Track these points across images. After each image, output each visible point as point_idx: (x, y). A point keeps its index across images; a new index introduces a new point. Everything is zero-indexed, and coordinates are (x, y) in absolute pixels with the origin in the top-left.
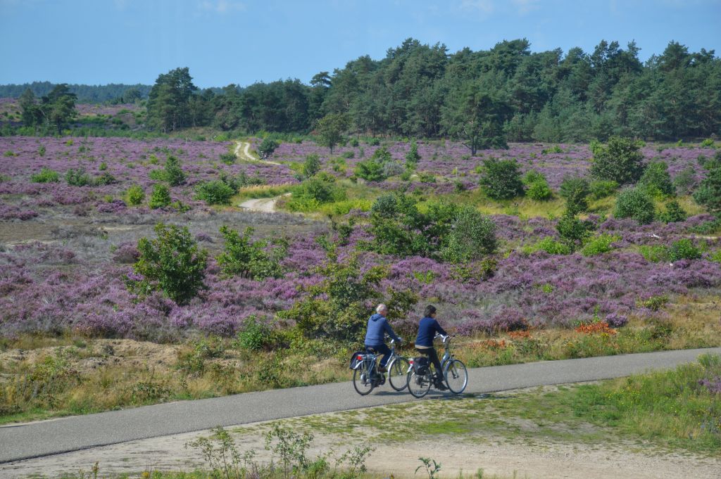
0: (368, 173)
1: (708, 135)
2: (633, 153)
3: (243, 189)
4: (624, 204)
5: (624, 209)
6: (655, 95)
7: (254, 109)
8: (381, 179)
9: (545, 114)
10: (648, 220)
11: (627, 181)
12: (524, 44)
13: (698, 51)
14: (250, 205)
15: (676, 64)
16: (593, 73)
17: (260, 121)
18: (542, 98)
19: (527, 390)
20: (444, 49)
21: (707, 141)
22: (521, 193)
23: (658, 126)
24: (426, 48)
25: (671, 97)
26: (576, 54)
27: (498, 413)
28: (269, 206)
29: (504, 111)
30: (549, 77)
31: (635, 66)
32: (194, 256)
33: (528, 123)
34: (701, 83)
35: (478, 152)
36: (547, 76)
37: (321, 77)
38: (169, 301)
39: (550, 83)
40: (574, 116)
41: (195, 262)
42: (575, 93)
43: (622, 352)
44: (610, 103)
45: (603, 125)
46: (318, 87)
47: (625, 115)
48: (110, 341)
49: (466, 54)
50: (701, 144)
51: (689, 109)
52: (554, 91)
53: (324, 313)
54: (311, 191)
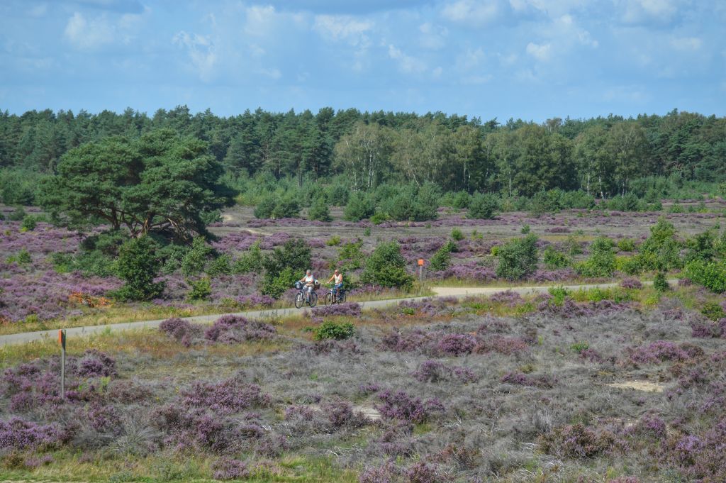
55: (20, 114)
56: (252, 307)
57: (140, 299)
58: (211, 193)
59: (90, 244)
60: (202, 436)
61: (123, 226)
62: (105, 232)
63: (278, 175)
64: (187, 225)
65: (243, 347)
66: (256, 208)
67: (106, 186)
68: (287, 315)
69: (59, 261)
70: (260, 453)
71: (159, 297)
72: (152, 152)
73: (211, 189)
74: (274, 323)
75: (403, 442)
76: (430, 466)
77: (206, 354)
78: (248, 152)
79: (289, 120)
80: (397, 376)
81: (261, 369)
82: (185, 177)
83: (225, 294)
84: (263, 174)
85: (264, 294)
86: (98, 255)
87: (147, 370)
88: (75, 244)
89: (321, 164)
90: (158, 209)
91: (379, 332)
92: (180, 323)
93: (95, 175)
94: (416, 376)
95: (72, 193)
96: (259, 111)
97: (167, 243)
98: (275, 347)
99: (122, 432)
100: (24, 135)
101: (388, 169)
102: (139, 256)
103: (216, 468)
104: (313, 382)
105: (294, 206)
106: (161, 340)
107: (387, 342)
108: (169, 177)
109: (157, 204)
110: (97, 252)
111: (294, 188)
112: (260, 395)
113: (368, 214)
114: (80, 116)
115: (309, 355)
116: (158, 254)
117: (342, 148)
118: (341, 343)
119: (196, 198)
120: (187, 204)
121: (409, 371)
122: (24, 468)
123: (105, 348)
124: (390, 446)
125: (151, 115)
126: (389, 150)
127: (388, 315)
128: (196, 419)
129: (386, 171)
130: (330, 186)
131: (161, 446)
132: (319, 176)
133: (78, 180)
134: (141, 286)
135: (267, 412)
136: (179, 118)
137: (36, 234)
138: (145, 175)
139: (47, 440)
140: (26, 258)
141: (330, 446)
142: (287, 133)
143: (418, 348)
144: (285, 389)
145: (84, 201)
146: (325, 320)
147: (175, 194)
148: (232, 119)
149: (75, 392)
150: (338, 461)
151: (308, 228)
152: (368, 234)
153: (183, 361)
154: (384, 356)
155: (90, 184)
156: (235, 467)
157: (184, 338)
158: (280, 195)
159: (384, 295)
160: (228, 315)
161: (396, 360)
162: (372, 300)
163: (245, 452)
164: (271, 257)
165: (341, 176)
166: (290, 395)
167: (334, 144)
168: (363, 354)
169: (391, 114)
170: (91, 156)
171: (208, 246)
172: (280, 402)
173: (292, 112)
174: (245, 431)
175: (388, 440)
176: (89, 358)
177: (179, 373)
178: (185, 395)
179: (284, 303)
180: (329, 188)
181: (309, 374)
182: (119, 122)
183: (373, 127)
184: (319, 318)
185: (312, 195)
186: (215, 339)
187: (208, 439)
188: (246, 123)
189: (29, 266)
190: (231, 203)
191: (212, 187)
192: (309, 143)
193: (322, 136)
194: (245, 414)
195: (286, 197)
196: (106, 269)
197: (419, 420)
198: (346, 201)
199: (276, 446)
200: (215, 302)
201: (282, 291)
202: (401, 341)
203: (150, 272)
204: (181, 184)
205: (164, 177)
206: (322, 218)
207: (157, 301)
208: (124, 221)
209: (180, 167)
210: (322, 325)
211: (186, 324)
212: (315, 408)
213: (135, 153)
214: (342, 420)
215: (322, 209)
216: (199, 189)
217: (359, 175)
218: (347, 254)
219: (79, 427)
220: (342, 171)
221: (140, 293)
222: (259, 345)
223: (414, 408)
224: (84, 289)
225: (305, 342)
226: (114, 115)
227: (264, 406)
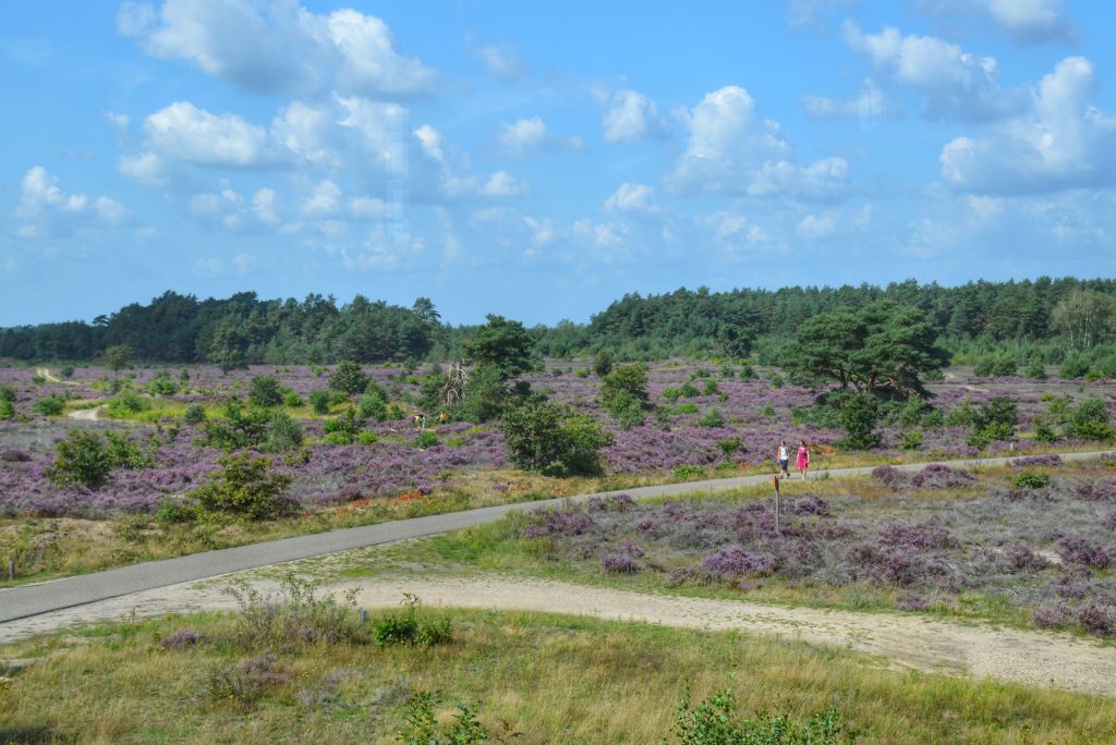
0: (162, 389)
1: (386, 359)
2: (357, 372)
3: (68, 403)
4: (365, 407)
5: (365, 411)
6: (350, 331)
7: (48, 343)
8: (172, 393)
9: (272, 344)
10: (382, 419)
11: (353, 392)
12: (253, 295)
13: (376, 301)
14: (77, 415)
15: (362, 310)
16: (305, 315)
17: (54, 352)
18: (270, 333)
19: (398, 542)
20: (194, 298)
21: (387, 363)
22: (280, 401)
23: (353, 353)
24: (181, 297)
25: (361, 333)
26: (292, 302)
27: (389, 559)
28: (92, 415)
29: (244, 343)
30: (273, 318)
31: (334, 311)
32: (101, 454)
33: (260, 350)
34: (380, 323)
35: (229, 372)
36: (272, 318)
37: (100, 319)
38: (85, 489)
39: (275, 322)
40: (294, 345)
41: (102, 458)
42: (293, 329)
43: (444, 512)
44: (318, 337)
45: (314, 352)
46: (99, 327)
47: (329, 345)
48: (54, 520)
49: (211, 302)
50: (383, 365)
51: (373, 341)
52: (278, 328)
53: (223, 493)
54: (126, 403)
55: (775, 291)
56: (958, 457)
57: (860, 448)
58: (928, 355)
59: (822, 400)
60: (890, 571)
61: (851, 385)
62: (835, 390)
63: (998, 337)
64: (906, 384)
65: (944, 492)
66: (976, 367)
67: (835, 350)
68: (990, 465)
69: (797, 414)
70: (942, 588)
71: (877, 446)
72: (874, 321)
73: (927, 352)
74: (976, 472)
75: (1079, 584)
76: (1100, 608)
77: (909, 498)
78: (970, 318)
79: (1011, 288)
80: (1085, 523)
81: (955, 513)
82: (904, 341)
83: (936, 444)
84: (984, 337)
85: (969, 445)
86: (828, 410)
87: (856, 511)
88: (810, 400)
89: (1038, 326)
90: (880, 370)
91: (1076, 482)
92: (889, 470)
93: (826, 341)
94: (1104, 524)
95: (807, 357)
96: (980, 282)
97: (888, 399)
98: (975, 493)
99: (822, 564)
100: (778, 308)
101: (1104, 330)
102: (858, 411)
103: (900, 600)
104: (1002, 526)
105: (1012, 365)
106: (871, 484)
107: (1081, 491)
108: (889, 342)
109: (879, 365)
110: (828, 406)
111: (1014, 349)
112: (949, 537)
113: (1083, 372)
114: (823, 291)
115: (1003, 501)
116: (880, 409)
117: (1059, 312)
118: (1036, 492)
119: (913, 360)
120: (906, 365)
121: (1098, 519)
122: (740, 590)
123: (822, 490)
124: (1065, 588)
125: (884, 288)
126: (1105, 313)
127: (1088, 467)
128: (887, 556)
129: (1102, 333)
130: (1047, 347)
131: (855, 578)
132: (1037, 338)
133: (812, 346)
134: (861, 437)
135: (954, 553)
136: (908, 291)
137: (783, 390)
138: (869, 340)
139: (761, 568)
140: (770, 412)
141: (1010, 585)
142: (1006, 300)
143: (1111, 498)
144: (976, 531)
145: (816, 364)
146: (1025, 469)
147: (895, 357)
148: (956, 289)
149: (789, 528)
150: (1015, 600)
151: (1023, 385)
152: (1081, 391)
153: (888, 504)
154: (1076, 504)
155: (821, 349)
156: (917, 600)
157: (891, 484)
158: (999, 356)
159: (1087, 447)
160: (933, 463)
161: (1087, 509)
162: (1074, 452)
163: (929, 587)
164: (979, 413)
165: (1058, 337)
166: (979, 537)
167: (1051, 308)
168: (1056, 501)
169: (1108, 281)
170: (822, 325)
171: (924, 402)
172: (968, 543)
173: (1012, 281)
174: (931, 569)
175: (1064, 582)
176: (805, 499)
177: (882, 514)
178: (882, 534)
179: (988, 453)
180: (1045, 349)
181: (999, 520)
182: (856, 295)
183: (1088, 293)
184: (1020, 468)
185: (1029, 355)
186: (919, 485)
187: (895, 574)
188: (970, 292)
189: (773, 418)
190: (946, 364)
191: (928, 350)
192: (1027, 308)
193: (1039, 302)
194: (934, 553)
195: (1004, 357)
196: (833, 421)
197: (1100, 566)
198: (1062, 360)
199: (957, 584)
200: (925, 452)
201: (986, 443)
202: (1095, 490)
203: (869, 425)
204: (900, 348)
205: (885, 342)
206: (1038, 375)
207: (875, 449)
208: (852, 380)
209: (900, 332)
210: (1019, 475)
211: (895, 471)
212: (999, 551)
213: (860, 321)
214: (1023, 563)
215: (1038, 367)
216: (915, 352)
217: (1075, 337)
218: (1055, 409)
219: (786, 558)
220: (1059, 334)
221: (861, 443)
222: (958, 492)
223: (1094, 554)
224: (813, 438)
225: (1002, 490)
226: (852, 288)
227: (953, 547)
